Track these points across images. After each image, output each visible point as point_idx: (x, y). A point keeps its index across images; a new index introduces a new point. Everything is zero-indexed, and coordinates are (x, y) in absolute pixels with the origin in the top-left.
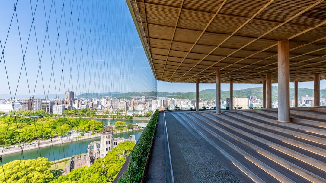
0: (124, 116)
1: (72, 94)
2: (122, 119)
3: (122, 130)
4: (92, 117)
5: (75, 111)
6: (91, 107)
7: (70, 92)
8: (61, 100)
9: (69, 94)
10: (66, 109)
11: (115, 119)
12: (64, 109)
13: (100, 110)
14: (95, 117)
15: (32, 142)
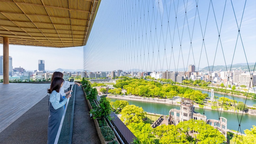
0: (243, 93)
1: (193, 67)
2: (240, 96)
3: (228, 109)
4: (203, 88)
5: (190, 82)
6: (207, 79)
7: (192, 66)
8: (184, 72)
9: (191, 67)
10: (185, 79)
11: (228, 94)
12: (183, 79)
13: (215, 82)
14: (206, 89)
15: (154, 98)
